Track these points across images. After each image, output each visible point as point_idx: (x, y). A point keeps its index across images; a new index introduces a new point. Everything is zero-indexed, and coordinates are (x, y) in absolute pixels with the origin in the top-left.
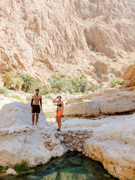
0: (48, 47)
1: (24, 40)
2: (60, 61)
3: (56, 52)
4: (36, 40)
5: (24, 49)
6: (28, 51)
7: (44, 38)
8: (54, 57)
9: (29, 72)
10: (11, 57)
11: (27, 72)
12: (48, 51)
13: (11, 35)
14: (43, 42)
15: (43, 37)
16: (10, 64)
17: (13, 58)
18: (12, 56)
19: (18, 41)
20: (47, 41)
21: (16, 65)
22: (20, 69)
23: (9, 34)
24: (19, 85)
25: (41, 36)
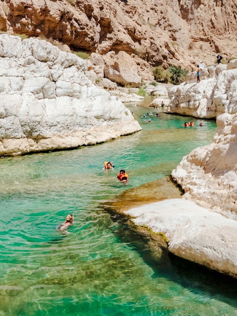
0: (213, 18)
1: (178, 15)
2: (232, 37)
3: (225, 24)
4: (195, 11)
5: (177, 29)
6: (182, 31)
7: (207, 6)
8: (222, 32)
9: (182, 61)
10: (161, 47)
11: (178, 62)
12: (213, 24)
13: (162, 13)
14: (205, 11)
15: (205, 6)
16: (160, 54)
17: (163, 48)
18: (162, 45)
19: (170, 18)
20: (212, 10)
21: (166, 55)
22: (171, 59)
23: (159, 12)
24: (168, 78)
25: (203, 4)
